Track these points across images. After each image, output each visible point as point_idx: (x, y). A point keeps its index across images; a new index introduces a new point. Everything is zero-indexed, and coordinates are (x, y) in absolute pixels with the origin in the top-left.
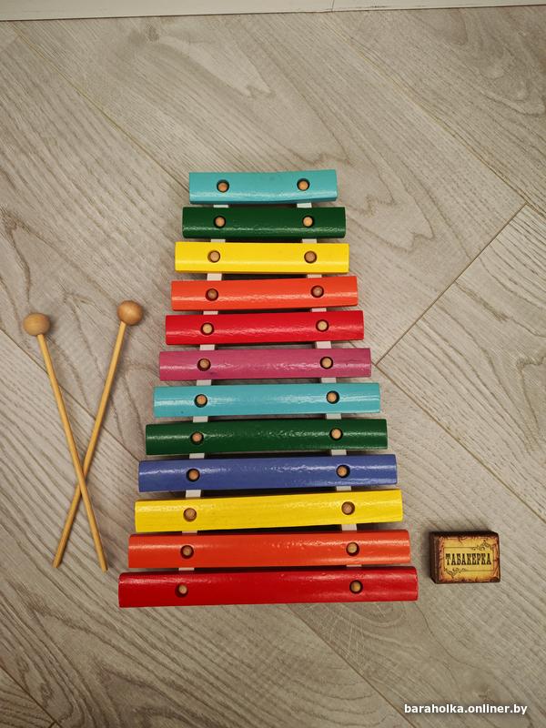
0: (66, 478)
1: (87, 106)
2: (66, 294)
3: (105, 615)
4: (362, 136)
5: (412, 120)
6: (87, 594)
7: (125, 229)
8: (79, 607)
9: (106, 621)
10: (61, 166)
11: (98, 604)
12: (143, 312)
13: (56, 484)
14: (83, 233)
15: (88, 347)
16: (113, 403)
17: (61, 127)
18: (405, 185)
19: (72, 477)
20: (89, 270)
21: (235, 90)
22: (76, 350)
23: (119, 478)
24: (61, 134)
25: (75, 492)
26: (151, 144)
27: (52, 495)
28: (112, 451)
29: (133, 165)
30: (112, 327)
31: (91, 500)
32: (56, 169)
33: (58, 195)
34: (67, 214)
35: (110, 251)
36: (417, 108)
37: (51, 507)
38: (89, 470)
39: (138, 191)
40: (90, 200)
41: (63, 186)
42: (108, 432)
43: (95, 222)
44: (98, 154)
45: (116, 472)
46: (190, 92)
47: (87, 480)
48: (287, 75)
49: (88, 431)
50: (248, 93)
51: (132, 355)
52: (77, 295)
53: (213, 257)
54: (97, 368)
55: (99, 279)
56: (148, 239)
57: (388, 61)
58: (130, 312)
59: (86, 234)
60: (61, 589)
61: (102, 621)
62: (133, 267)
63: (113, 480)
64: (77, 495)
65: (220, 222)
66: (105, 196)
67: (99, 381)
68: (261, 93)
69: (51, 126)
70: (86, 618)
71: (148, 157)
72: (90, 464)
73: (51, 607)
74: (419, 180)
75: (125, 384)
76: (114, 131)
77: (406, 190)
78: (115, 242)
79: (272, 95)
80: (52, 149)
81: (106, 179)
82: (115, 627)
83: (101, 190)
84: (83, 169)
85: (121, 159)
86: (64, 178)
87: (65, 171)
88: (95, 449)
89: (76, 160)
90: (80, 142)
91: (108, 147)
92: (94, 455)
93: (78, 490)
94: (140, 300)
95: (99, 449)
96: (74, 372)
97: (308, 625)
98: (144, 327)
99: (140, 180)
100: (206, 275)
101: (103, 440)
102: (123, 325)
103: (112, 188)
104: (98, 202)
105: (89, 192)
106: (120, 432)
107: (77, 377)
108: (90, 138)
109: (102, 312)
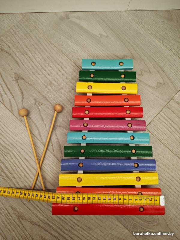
0: (33, 167)
1: (45, 40)
2: (36, 101)
3: (46, 220)
4: (138, 50)
5: (155, 45)
6: (40, 212)
7: (57, 80)
8: (36, 217)
9: (46, 222)
10: (35, 59)
11: (43, 215)
12: (63, 108)
13: (30, 170)
14: (42, 81)
15: (43, 120)
16: (51, 140)
17: (36, 46)
18: (153, 66)
19: (35, 167)
20: (44, 94)
21: (95, 35)
22: (38, 122)
23: (52, 168)
24: (36, 48)
25: (36, 173)
26: (66, 52)
27: (28, 174)
28: (50, 158)
29: (60, 59)
30: (52, 113)
31: (42, 176)
32: (34, 60)
33: (34, 68)
34: (37, 74)
35: (52, 87)
36: (157, 41)
37: (27, 178)
38: (42, 165)
39: (61, 67)
40: (45, 70)
41: (36, 66)
42: (49, 150)
43: (46, 78)
44: (48, 55)
45: (51, 165)
46: (80, 36)
47: (41, 169)
48: (112, 31)
49: (42, 150)
50: (99, 36)
51: (58, 123)
52: (40, 102)
53: (89, 87)
54: (46, 128)
55: (47, 97)
56: (65, 84)
57: (146, 26)
58: (58, 108)
59: (43, 82)
60: (30, 210)
61: (45, 222)
62: (59, 93)
63: (51, 169)
64: (37, 174)
65: (92, 76)
66: (50, 69)
67: (46, 132)
68: (104, 36)
69: (33, 46)
70: (39, 221)
71: (66, 57)
72: (42, 163)
73: (26, 217)
74: (158, 65)
75: (56, 133)
76: (54, 48)
77: (154, 68)
78: (53, 84)
79: (107, 37)
80: (33, 54)
81: (51, 63)
82: (49, 225)
83: (49, 67)
84: (43, 60)
85: (56, 57)
86: (36, 63)
87: (37, 61)
88: (44, 157)
89: (41, 57)
90: (42, 51)
91: (52, 53)
92: (44, 159)
93: (37, 172)
94: (62, 104)
95: (46, 157)
96: (38, 129)
97: (122, 225)
98: (63, 113)
99: (62, 64)
100: (87, 94)
101: (47, 154)
102: (56, 112)
103: (52, 66)
104: (48, 71)
105: (45, 68)
106: (54, 151)
107: (39, 131)
108: (46, 50)
109: (48, 108)
